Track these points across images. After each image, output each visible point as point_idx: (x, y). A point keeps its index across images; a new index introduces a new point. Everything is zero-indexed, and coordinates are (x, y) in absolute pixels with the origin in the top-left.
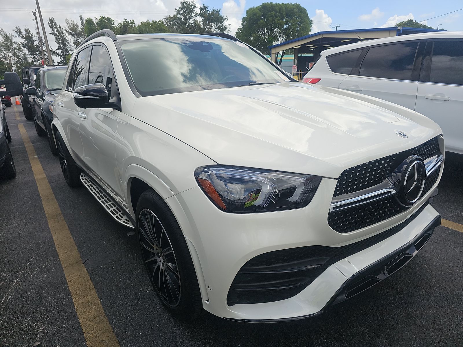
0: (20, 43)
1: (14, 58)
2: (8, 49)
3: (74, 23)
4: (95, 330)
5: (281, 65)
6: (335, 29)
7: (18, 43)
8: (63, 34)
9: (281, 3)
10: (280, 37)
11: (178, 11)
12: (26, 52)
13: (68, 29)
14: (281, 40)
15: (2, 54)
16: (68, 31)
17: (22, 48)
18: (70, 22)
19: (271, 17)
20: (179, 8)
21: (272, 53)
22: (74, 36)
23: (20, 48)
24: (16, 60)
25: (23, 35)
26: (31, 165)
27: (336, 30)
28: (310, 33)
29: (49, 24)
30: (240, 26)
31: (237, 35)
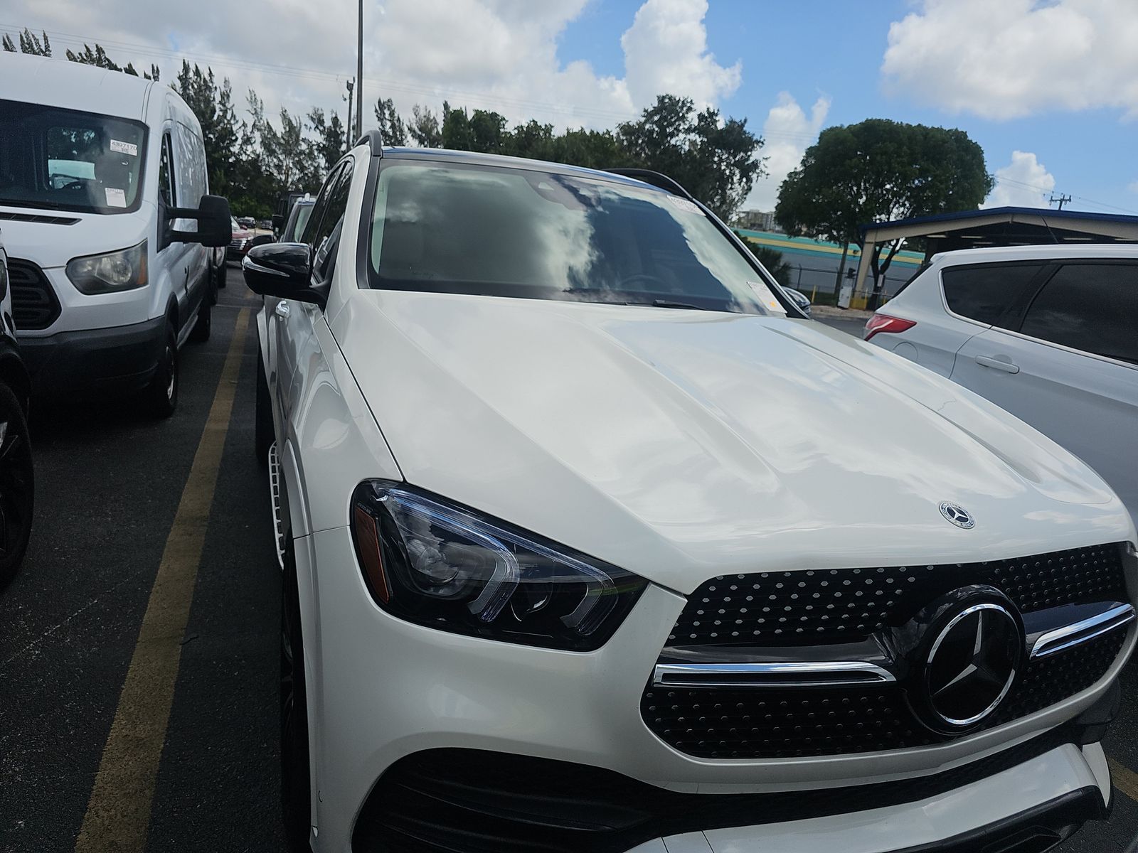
0: (314, 143)
1: (294, 171)
2: (288, 153)
3: (429, 114)
4: (113, 812)
5: (885, 273)
6: (1055, 207)
7: (311, 142)
8: (402, 134)
9: (914, 124)
10: (897, 206)
11: (649, 115)
12: (322, 162)
13: (415, 127)
14: (896, 213)
15: (275, 160)
16: (414, 131)
17: (316, 153)
18: (422, 113)
19: (882, 155)
20: (652, 109)
21: (867, 241)
22: (423, 143)
23: (311, 152)
24: (297, 177)
25: (324, 128)
26: (215, 397)
27: (1058, 209)
28: (981, 207)
29: (376, 111)
30: (796, 168)
31: (786, 187)
